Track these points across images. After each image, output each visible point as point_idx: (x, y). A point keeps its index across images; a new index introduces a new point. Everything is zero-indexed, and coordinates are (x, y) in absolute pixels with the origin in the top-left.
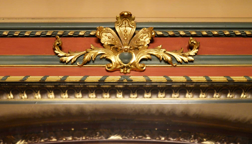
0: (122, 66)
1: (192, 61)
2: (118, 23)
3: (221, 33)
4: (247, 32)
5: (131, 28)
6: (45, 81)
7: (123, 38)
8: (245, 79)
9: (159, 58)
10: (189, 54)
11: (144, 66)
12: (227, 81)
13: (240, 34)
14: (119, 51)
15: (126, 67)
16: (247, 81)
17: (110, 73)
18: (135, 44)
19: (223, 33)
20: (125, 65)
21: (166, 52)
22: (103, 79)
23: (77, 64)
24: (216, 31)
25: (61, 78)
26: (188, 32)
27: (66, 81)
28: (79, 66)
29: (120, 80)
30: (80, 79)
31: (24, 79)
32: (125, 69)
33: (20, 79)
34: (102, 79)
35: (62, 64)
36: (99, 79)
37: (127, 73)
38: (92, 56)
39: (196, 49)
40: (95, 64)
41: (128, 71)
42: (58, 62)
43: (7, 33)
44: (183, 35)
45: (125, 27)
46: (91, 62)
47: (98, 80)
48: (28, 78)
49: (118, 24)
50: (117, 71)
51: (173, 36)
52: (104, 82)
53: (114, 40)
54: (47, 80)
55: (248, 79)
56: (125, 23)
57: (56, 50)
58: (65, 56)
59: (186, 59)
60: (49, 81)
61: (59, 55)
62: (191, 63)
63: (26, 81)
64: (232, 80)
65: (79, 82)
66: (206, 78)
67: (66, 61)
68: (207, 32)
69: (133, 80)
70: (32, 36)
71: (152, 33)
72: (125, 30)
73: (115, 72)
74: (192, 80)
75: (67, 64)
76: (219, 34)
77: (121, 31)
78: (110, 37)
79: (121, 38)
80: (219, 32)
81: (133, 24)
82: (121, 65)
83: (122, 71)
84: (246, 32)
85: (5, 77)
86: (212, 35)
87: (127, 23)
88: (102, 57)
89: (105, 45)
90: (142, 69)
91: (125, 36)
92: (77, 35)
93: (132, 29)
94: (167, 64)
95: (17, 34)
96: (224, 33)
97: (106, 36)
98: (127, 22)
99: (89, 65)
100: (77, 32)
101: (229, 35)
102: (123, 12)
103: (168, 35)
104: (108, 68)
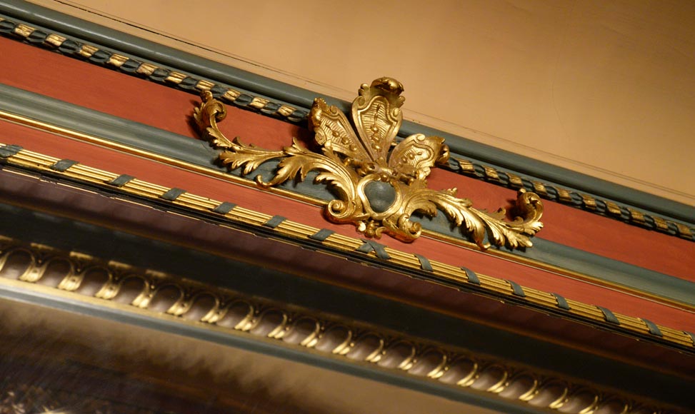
0: (366, 214)
1: (522, 248)
2: (363, 104)
3: (577, 197)
4: (636, 213)
5: (389, 126)
6: (174, 202)
7: (370, 145)
8: (645, 328)
9: (455, 218)
10: (523, 227)
11: (418, 231)
12: (603, 320)
13: (619, 212)
14: (364, 176)
15: (376, 221)
16: (647, 333)
17: (332, 225)
18: (399, 167)
19: (580, 198)
20: (376, 215)
21: (470, 209)
22: (322, 236)
23: (255, 179)
24: (567, 191)
25: (216, 206)
26: (504, 174)
27: (226, 216)
28: (260, 185)
29: (361, 249)
30: (263, 221)
31: (117, 182)
32: (372, 225)
33: (107, 179)
34: (318, 236)
35: (216, 167)
36: (311, 234)
37: (375, 236)
38: (300, 169)
39: (539, 221)
40: (297, 190)
41: (379, 231)
42: (207, 162)
43: (59, 41)
44: (492, 178)
45: (376, 117)
46: (290, 184)
47: (308, 236)
48: (129, 182)
49: (360, 105)
50: (350, 226)
51: (470, 174)
52: (321, 244)
53: (347, 144)
54: (179, 201)
55: (652, 330)
56: (378, 108)
57: (210, 127)
58: (232, 150)
59: (513, 239)
60: (183, 205)
61: (216, 141)
62: (520, 253)
63: (122, 188)
64: (616, 321)
65: (259, 227)
66: (557, 300)
67: (232, 163)
68: (545, 187)
69: (390, 258)
70: (127, 71)
71: (445, 152)
72: (374, 126)
73: (345, 225)
74: (526, 296)
75: (229, 172)
76: (570, 199)
77: (363, 126)
78: (338, 132)
79: (365, 143)
80: (573, 193)
81: (396, 116)
82: (364, 211)
83: (363, 227)
84: (632, 213)
85: (65, 163)
86: (554, 196)
87: (382, 110)
88: (320, 178)
89: (327, 149)
90: (412, 235)
91: (375, 140)
92: (245, 105)
93: (390, 128)
94: (465, 238)
95: (88, 52)
96: (582, 198)
97: (328, 127)
98: (382, 106)
99: (282, 189)
100: (246, 96)
101: (593, 208)
102: (386, 78)
103: (457, 168)
104: (334, 211)
